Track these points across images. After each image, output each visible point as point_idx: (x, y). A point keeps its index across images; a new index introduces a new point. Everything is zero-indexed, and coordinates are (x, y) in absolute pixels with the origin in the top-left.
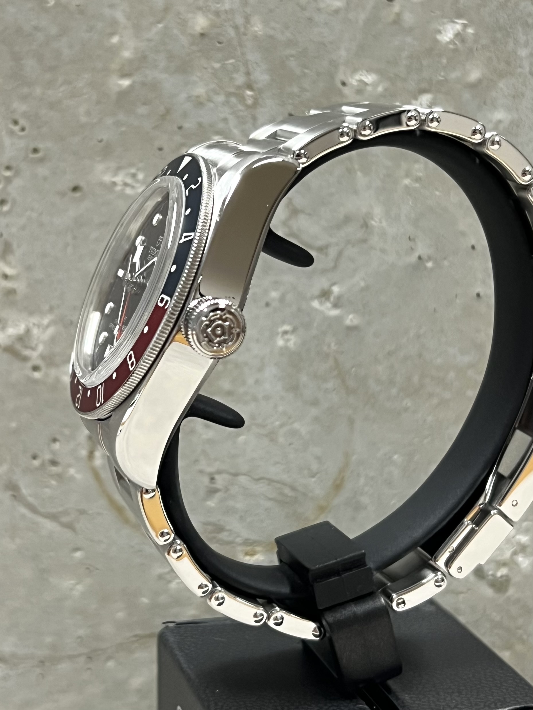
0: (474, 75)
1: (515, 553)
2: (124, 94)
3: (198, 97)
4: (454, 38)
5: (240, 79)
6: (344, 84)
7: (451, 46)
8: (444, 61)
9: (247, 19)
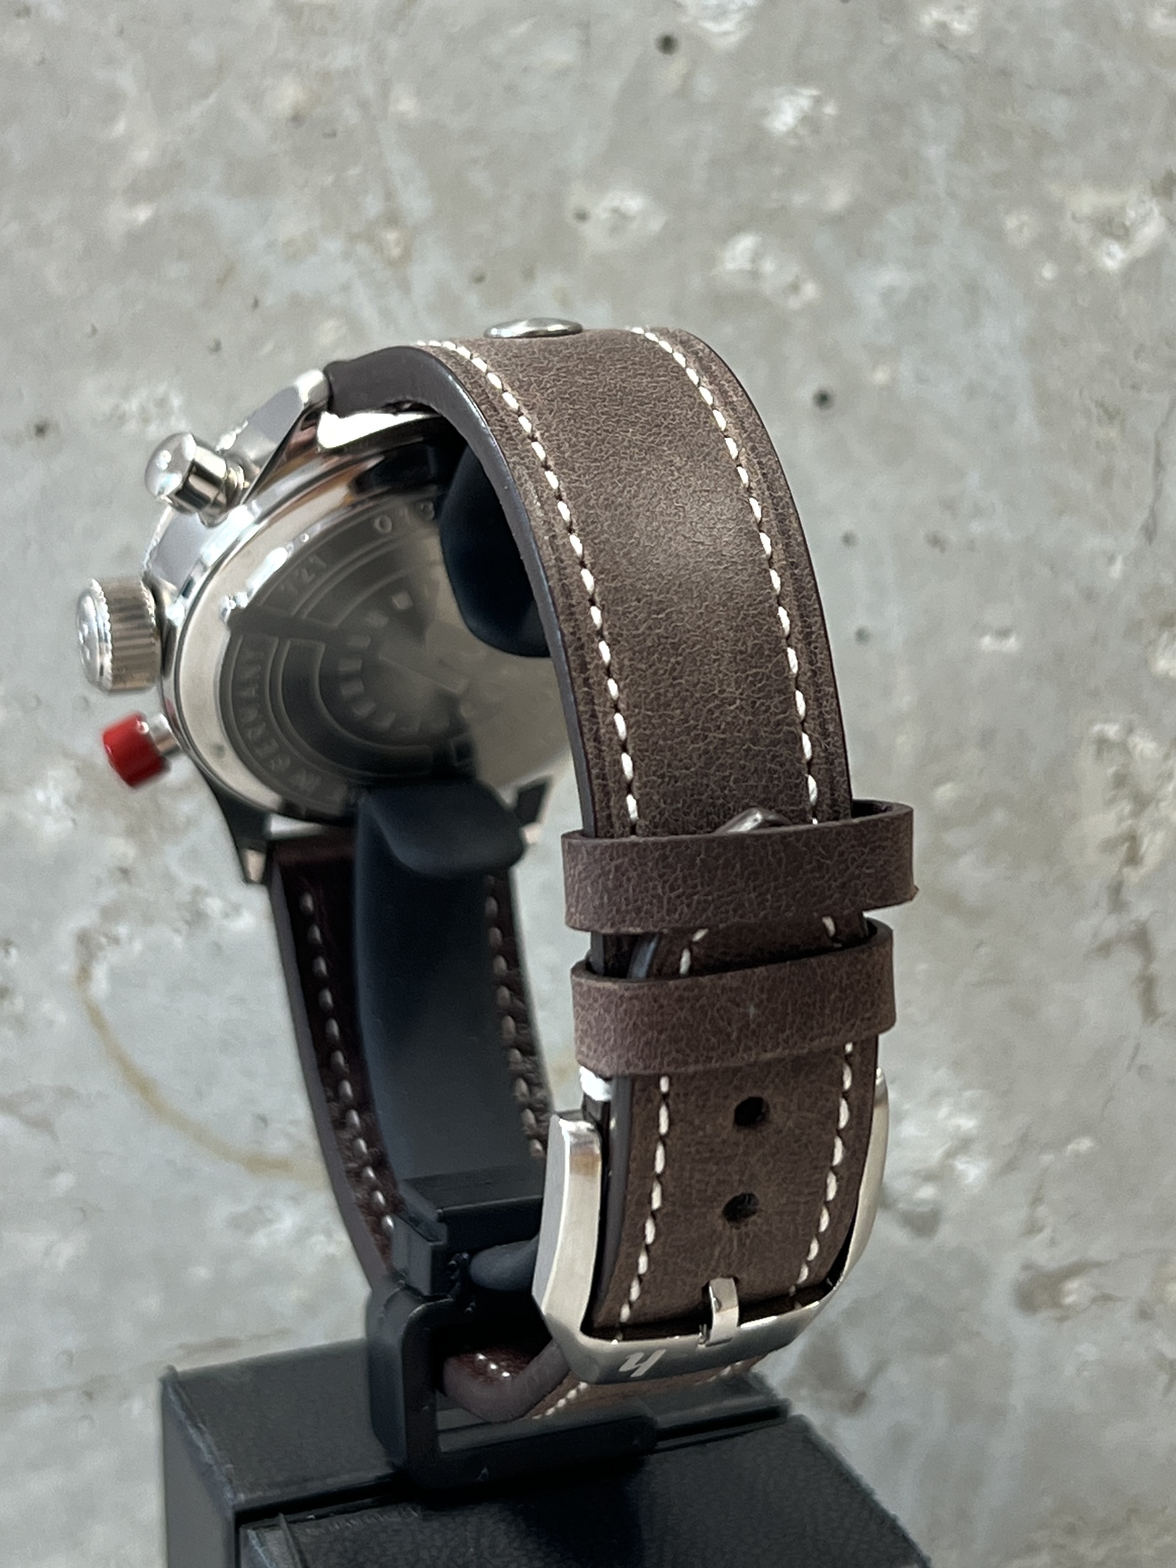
0: (838, 198)
1: (951, 1154)
2: (136, 237)
3: (290, 242)
4: (796, 126)
5: (373, 206)
6: (582, 216)
7: (793, 142)
8: (777, 171)
9: (385, 88)
